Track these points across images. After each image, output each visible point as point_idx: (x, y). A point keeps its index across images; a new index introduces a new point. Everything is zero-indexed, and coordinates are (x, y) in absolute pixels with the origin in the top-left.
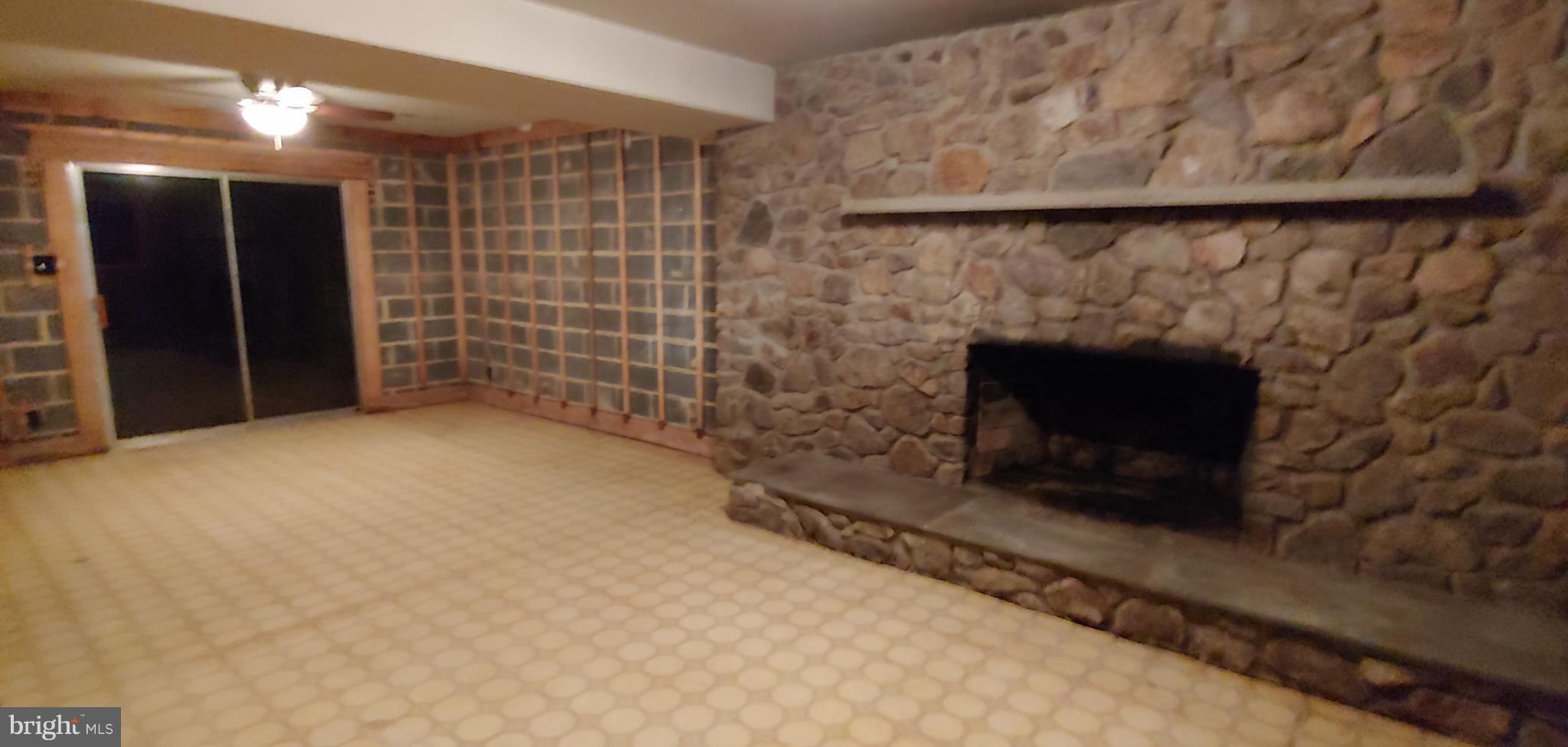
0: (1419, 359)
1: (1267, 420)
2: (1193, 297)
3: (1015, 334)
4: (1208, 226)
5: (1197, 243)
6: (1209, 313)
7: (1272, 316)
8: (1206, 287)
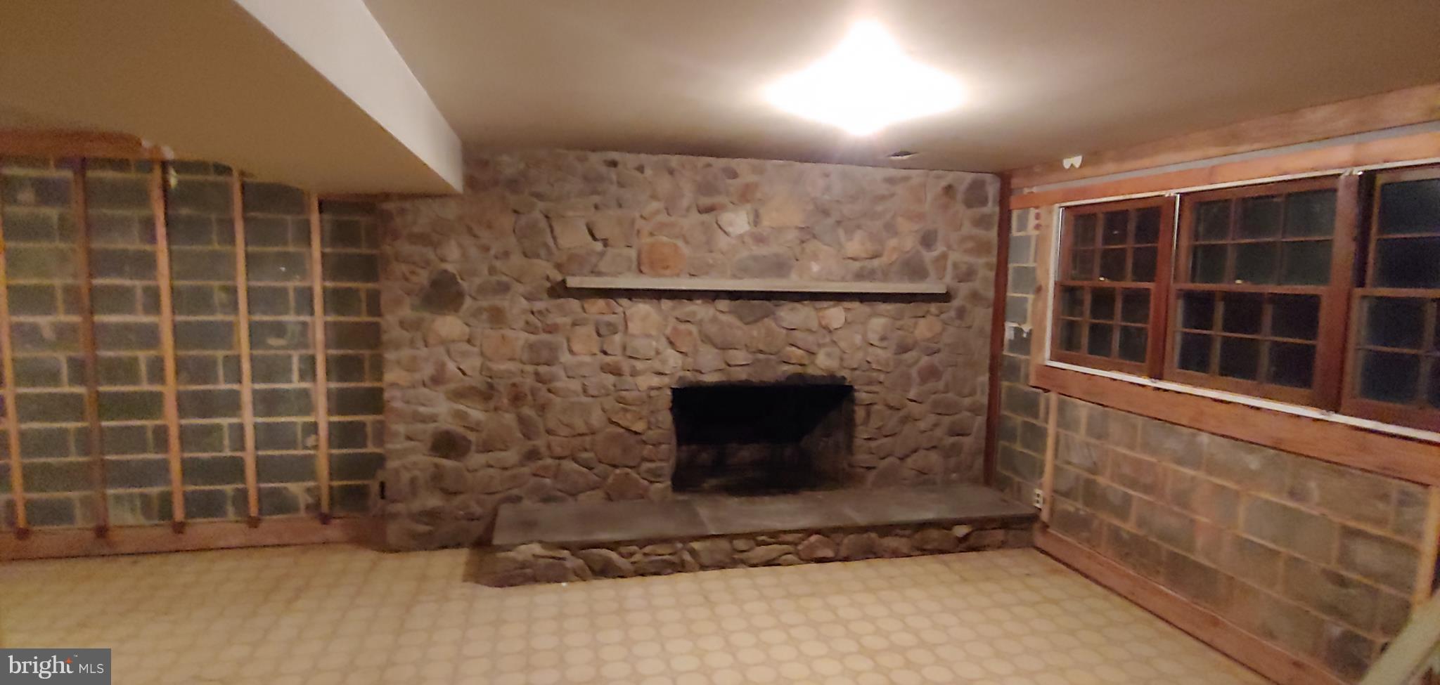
0: (919, 373)
1: (860, 413)
2: (820, 346)
3: (710, 378)
4: (825, 304)
5: (821, 314)
6: (829, 355)
7: (860, 355)
8: (827, 340)
